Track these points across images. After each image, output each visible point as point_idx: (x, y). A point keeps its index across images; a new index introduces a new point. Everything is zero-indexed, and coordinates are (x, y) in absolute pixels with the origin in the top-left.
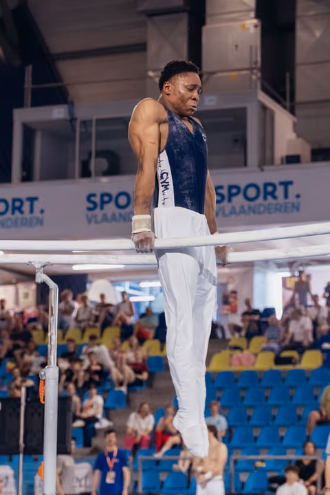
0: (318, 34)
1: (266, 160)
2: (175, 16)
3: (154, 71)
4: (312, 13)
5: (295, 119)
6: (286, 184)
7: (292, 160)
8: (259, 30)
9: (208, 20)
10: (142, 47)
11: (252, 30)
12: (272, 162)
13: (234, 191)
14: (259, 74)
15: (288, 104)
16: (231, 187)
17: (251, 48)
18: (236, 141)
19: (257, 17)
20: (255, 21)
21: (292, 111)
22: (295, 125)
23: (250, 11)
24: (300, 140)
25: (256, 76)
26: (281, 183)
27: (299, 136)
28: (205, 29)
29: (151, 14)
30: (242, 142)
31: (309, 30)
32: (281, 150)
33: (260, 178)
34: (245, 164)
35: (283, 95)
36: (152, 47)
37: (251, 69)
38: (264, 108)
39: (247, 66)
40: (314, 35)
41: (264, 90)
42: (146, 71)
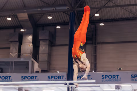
0: (44, 48)
1: (32, 72)
2: (16, 43)
3: (11, 53)
4: (43, 44)
5: (38, 64)
6: (36, 77)
7: (37, 72)
8: (32, 46)
9: (23, 44)
10: (9, 48)
11: (31, 46)
12: (33, 72)
13: (26, 77)
14: (32, 55)
15: (37, 61)
16: (25, 76)
17: (31, 50)
18: (27, 68)
19: (32, 44)
20: (32, 45)
21: (38, 62)
22: (38, 65)
23: (31, 43)
24: (39, 68)
25: (31, 55)
26: (35, 76)
27: (39, 67)
28: (22, 46)
29: (11, 42)
30: (28, 68)
31: (42, 47)
32: (35, 70)
33: (31, 75)
34: (28, 72)
35: (36, 59)
36: (11, 48)
37: (30, 54)
38: (33, 61)
39: (30, 53)
40: (43, 48)
41: (33, 58)
42: (10, 53)
